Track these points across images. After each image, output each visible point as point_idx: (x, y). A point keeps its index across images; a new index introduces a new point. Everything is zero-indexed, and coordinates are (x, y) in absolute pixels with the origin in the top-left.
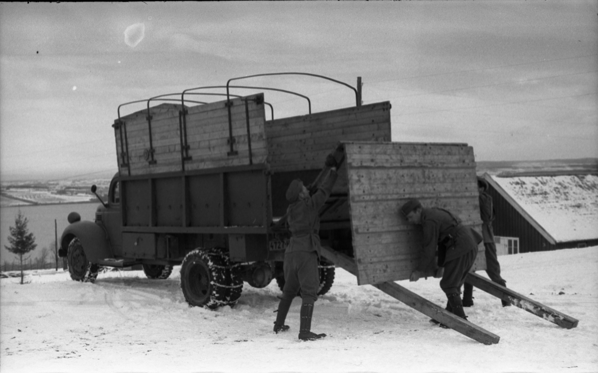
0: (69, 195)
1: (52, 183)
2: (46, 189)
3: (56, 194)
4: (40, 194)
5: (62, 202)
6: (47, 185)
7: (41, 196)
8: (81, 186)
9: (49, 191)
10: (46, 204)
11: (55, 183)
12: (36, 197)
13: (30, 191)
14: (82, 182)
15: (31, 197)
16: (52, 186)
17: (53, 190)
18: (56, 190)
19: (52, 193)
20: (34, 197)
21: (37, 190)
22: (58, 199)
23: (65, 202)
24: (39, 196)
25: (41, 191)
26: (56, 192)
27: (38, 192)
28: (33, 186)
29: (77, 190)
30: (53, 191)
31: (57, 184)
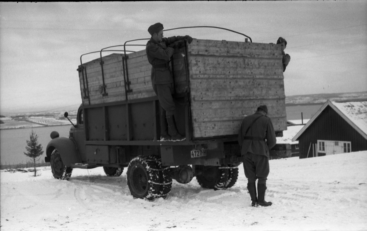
0: (66, 120)
1: (56, 113)
2: (53, 117)
3: (59, 119)
4: (49, 120)
5: (62, 124)
6: (53, 114)
7: (50, 121)
8: (73, 114)
9: (54, 117)
10: (53, 126)
11: (58, 113)
12: (47, 121)
13: (43, 118)
14: (74, 112)
15: (43, 122)
16: (56, 115)
17: (57, 117)
18: (59, 117)
19: (56, 119)
20: (46, 122)
21: (46, 118)
22: (60, 123)
23: (64, 124)
24: (49, 121)
25: (49, 118)
26: (58, 118)
27: (48, 119)
28: (45, 115)
29: (71, 117)
30: (57, 118)
31: (59, 114)
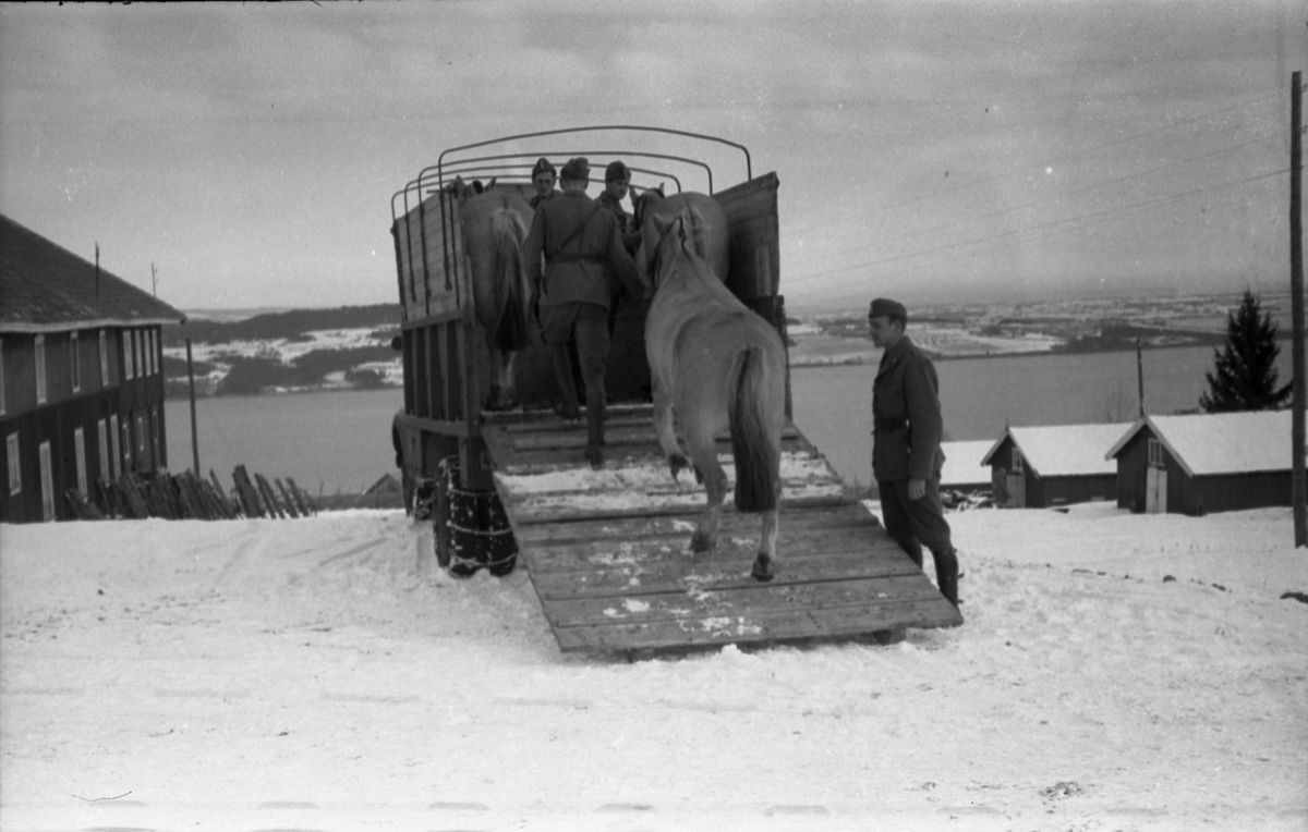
0: (1007, 338)
1: (973, 310)
2: (960, 325)
3: (980, 334)
4: (945, 336)
5: (991, 352)
6: (961, 316)
7: (949, 338)
8: (1032, 316)
9: (964, 327)
10: (959, 358)
11: (980, 310)
12: (938, 342)
13: (925, 329)
14: (1037, 307)
15: (926, 342)
16: (972, 318)
17: (974, 326)
18: (981, 326)
19: (971, 333)
20: (934, 343)
21: (939, 327)
22: (985, 346)
23: (1000, 352)
24: (944, 340)
25: (947, 328)
26: (979, 330)
27: (942, 332)
28: (932, 317)
29: (1024, 326)
30: (974, 329)
31: (983, 314)
